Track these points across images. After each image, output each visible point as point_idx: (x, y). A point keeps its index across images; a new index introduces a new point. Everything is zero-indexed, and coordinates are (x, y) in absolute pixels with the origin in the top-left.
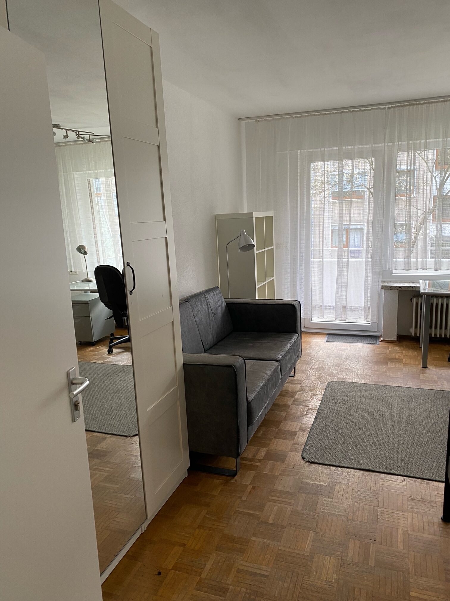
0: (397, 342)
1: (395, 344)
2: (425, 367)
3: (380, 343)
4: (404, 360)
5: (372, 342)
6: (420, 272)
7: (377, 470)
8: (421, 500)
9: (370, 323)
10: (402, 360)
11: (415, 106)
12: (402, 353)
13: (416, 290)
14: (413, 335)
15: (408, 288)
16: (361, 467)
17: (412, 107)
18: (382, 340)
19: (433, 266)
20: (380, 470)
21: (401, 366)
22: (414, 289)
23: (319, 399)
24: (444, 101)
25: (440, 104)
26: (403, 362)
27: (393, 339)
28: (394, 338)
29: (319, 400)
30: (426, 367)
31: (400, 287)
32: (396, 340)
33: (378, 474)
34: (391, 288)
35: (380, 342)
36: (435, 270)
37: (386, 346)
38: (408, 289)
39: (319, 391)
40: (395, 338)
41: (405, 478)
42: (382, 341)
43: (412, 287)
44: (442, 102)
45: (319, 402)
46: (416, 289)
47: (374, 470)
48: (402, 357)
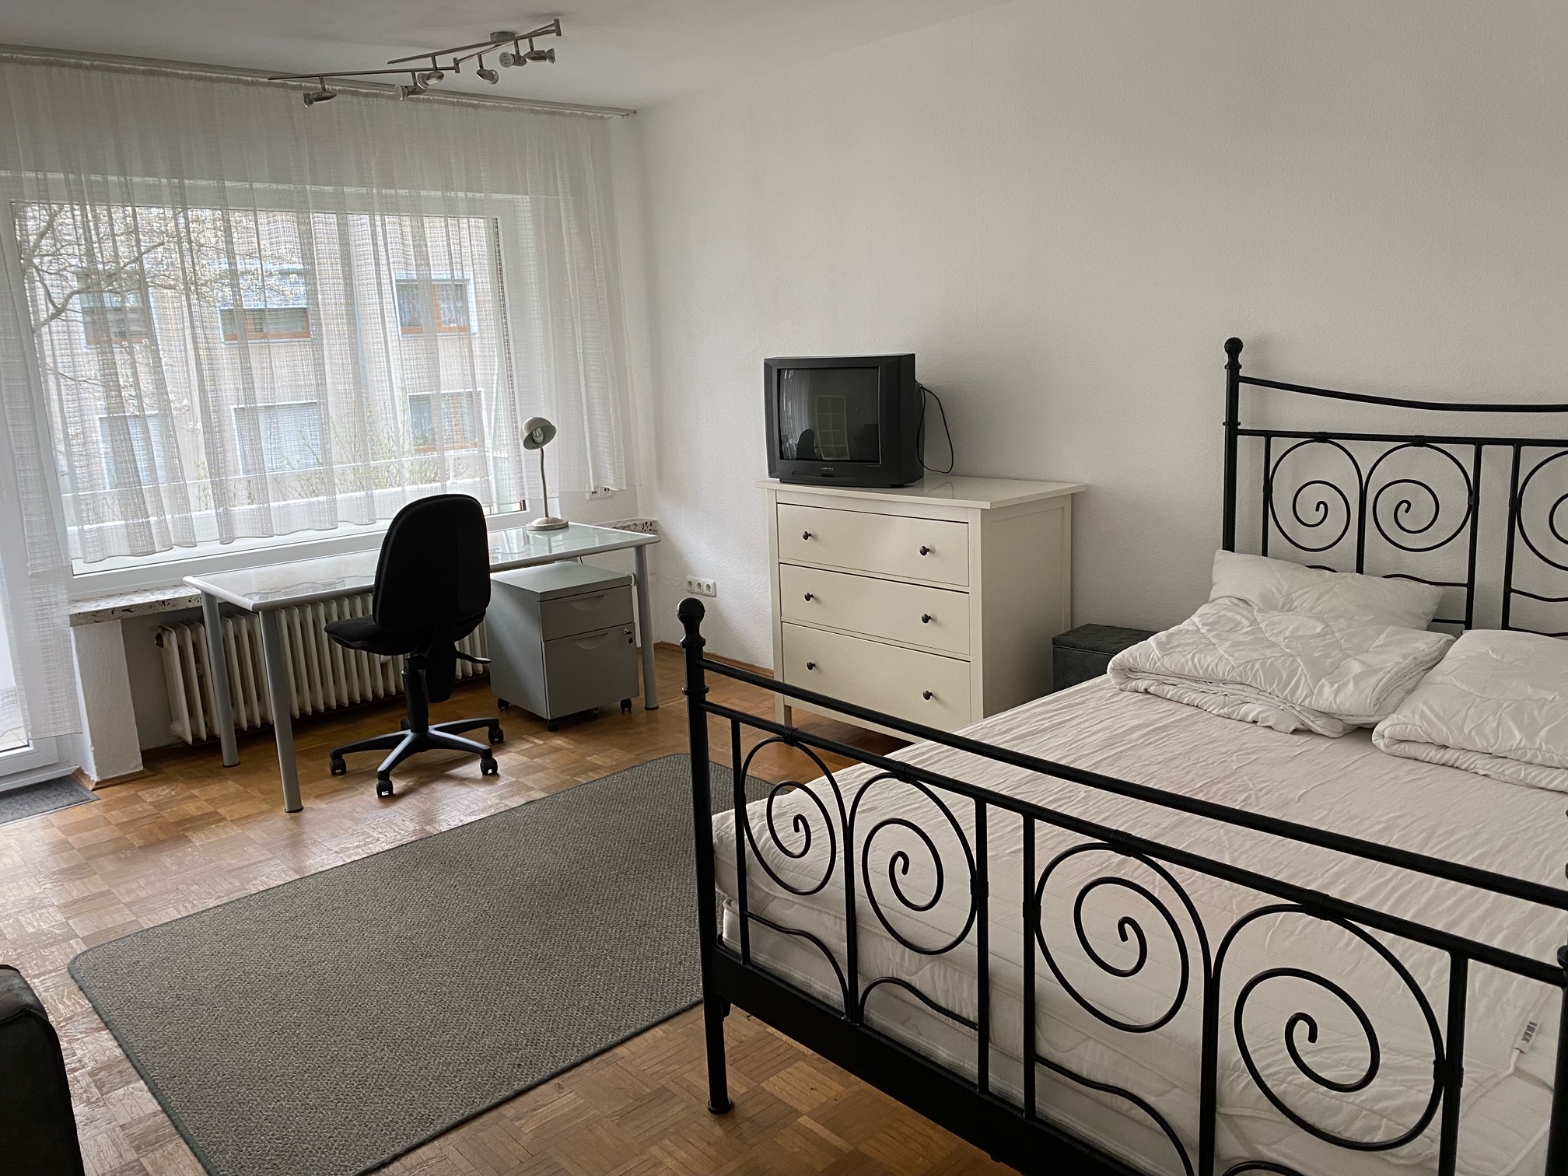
0: (150, 773)
1: (144, 780)
2: (296, 809)
3: (95, 792)
4: (222, 811)
5: (72, 799)
6: (178, 553)
7: (482, 1107)
8: (638, 1103)
9: (28, 746)
10: (216, 813)
11: (66, 71)
12: (195, 796)
13: (175, 609)
14: (189, 739)
15: (151, 607)
16: (439, 1127)
17: (55, 70)
18: (97, 783)
19: (215, 532)
20: (488, 1103)
21: (233, 831)
22: (169, 608)
23: (94, 1026)
24: (151, 73)
25: (141, 79)
26: (224, 819)
27: (133, 769)
28: (134, 765)
29: (98, 1030)
30: (300, 809)
31: (127, 609)
32: (141, 768)
33: (494, 1114)
34: (97, 617)
35: (93, 790)
36: (222, 543)
37: (124, 794)
38: (151, 612)
39: (63, 1004)
40: (136, 765)
41: (556, 1081)
42: (100, 786)
43: (163, 602)
44: (144, 73)
45: (105, 1035)
46: (174, 606)
47: (474, 1111)
48: (209, 808)
